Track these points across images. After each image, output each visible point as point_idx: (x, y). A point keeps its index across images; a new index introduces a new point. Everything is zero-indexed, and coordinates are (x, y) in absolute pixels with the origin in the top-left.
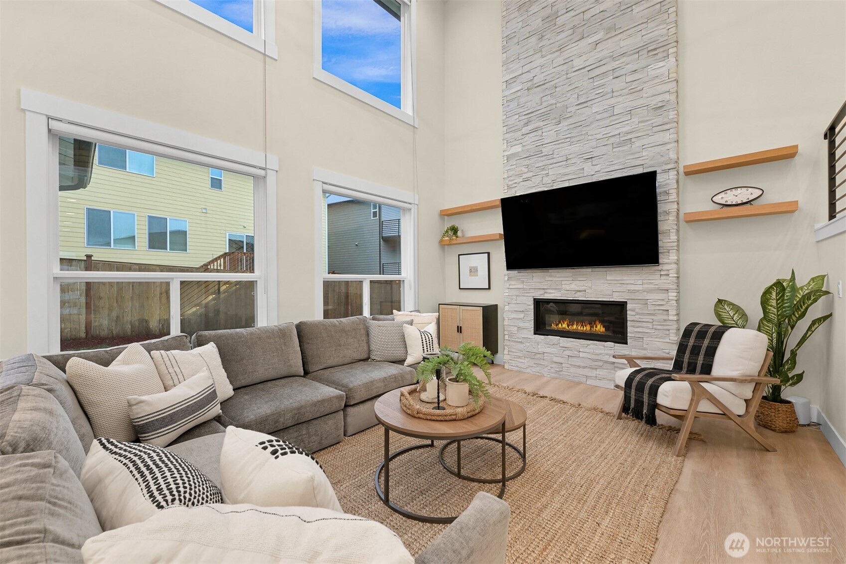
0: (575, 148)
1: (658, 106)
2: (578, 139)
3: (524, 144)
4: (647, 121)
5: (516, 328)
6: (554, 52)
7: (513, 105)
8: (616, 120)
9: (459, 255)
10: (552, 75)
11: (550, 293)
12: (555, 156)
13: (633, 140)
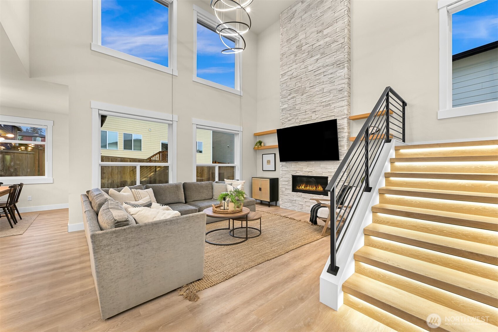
0: (308, 107)
1: (341, 89)
2: (310, 102)
3: (289, 104)
4: (336, 96)
5: (285, 189)
6: (301, 62)
7: (284, 85)
8: (325, 95)
9: (263, 155)
10: (300, 73)
11: (299, 173)
12: (301, 110)
13: (331, 104)
